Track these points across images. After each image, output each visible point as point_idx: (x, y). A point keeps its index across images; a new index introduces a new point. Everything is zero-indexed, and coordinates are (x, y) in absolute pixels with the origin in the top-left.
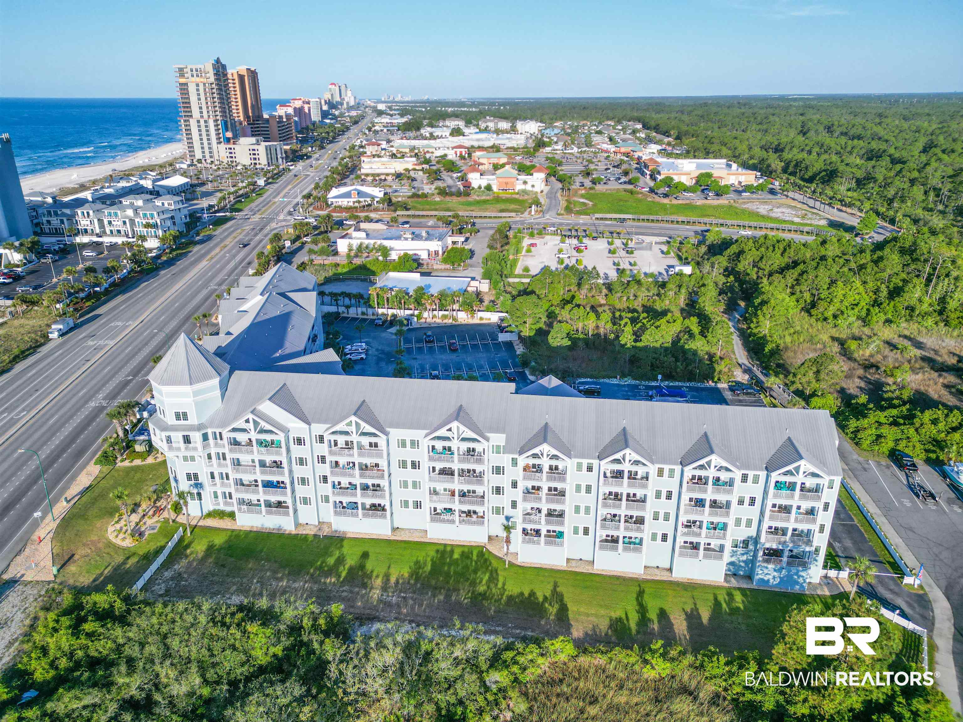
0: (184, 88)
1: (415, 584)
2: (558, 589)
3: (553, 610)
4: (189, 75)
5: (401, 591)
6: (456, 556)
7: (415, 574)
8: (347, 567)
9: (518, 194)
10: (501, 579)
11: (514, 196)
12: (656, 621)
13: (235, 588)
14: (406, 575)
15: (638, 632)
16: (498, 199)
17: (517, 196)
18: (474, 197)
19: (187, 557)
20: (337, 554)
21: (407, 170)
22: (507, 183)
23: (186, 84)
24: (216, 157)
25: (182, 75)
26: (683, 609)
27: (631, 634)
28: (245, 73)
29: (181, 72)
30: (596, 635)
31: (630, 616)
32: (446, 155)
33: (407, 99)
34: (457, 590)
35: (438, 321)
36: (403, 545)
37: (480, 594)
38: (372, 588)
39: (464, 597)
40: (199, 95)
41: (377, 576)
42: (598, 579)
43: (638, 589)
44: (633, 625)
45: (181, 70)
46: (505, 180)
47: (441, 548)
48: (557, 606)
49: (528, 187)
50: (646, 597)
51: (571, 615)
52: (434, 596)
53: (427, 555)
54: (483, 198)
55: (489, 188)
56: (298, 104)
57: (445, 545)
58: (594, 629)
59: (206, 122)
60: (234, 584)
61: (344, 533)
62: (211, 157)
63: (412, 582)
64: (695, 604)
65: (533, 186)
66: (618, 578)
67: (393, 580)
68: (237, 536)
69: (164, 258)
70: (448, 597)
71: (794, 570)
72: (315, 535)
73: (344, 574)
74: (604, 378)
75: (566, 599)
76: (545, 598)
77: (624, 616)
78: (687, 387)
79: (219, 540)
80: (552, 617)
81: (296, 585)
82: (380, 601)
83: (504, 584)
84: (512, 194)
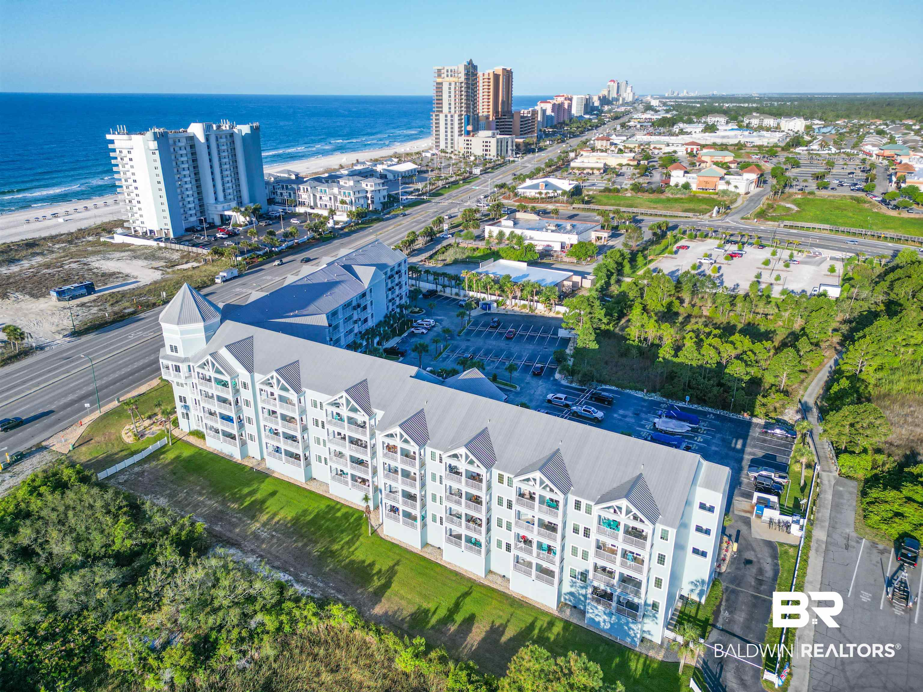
0: (439, 87)
1: (290, 527)
2: (396, 567)
3: (377, 583)
4: (445, 75)
5: (275, 530)
6: (339, 514)
7: (296, 520)
8: (253, 499)
9: (717, 194)
10: (358, 543)
11: (712, 196)
12: (457, 625)
13: (168, 492)
14: (289, 518)
15: (433, 627)
16: (694, 198)
17: (715, 197)
18: (668, 194)
19: (158, 460)
20: (255, 486)
21: (621, 165)
22: (707, 182)
23: (441, 84)
24: (456, 148)
25: (439, 76)
26: (493, 622)
27: (424, 627)
28: (500, 73)
29: (439, 73)
30: (393, 617)
31: (438, 611)
32: (675, 152)
33: (692, 94)
34: (316, 542)
35: (516, 309)
36: (307, 494)
37: (331, 551)
38: (257, 521)
39: (316, 550)
40: (450, 92)
41: (268, 513)
42: (438, 569)
43: (467, 589)
44: (433, 621)
45: (439, 71)
46: (706, 179)
47: (333, 504)
48: (383, 581)
49: (731, 188)
50: (468, 599)
51: (387, 593)
52: (295, 541)
53: (318, 507)
54: (678, 196)
55: (687, 186)
56: (560, 100)
57: (338, 503)
58: (395, 613)
59: (452, 116)
60: (171, 489)
61: (273, 472)
62: (452, 147)
63: (289, 525)
64: (508, 621)
65: (736, 187)
66: (457, 574)
67: (276, 519)
68: (201, 454)
69: (346, 230)
70: (305, 545)
71: (623, 620)
72: (252, 468)
73: (246, 504)
74: (631, 389)
75: (395, 578)
76: (380, 571)
77: (433, 610)
78: (714, 414)
79: (187, 453)
80: (371, 590)
81: (209, 502)
82: (254, 533)
83: (356, 549)
84: (710, 194)
